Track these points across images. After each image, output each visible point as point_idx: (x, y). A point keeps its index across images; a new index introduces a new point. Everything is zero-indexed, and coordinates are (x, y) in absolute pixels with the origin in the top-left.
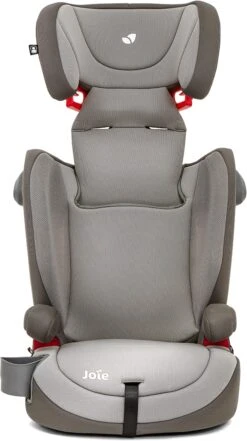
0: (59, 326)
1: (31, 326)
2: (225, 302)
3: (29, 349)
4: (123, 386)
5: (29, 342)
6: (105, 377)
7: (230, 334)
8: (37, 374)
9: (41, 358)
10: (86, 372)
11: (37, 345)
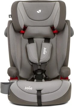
0: (18, 73)
1: (9, 73)
2: (67, 66)
3: (9, 80)
4: (37, 91)
5: (9, 78)
6: (31, 89)
7: (69, 76)
8: (11, 88)
9: (12, 83)
10: (26, 87)
11: (11, 79)
